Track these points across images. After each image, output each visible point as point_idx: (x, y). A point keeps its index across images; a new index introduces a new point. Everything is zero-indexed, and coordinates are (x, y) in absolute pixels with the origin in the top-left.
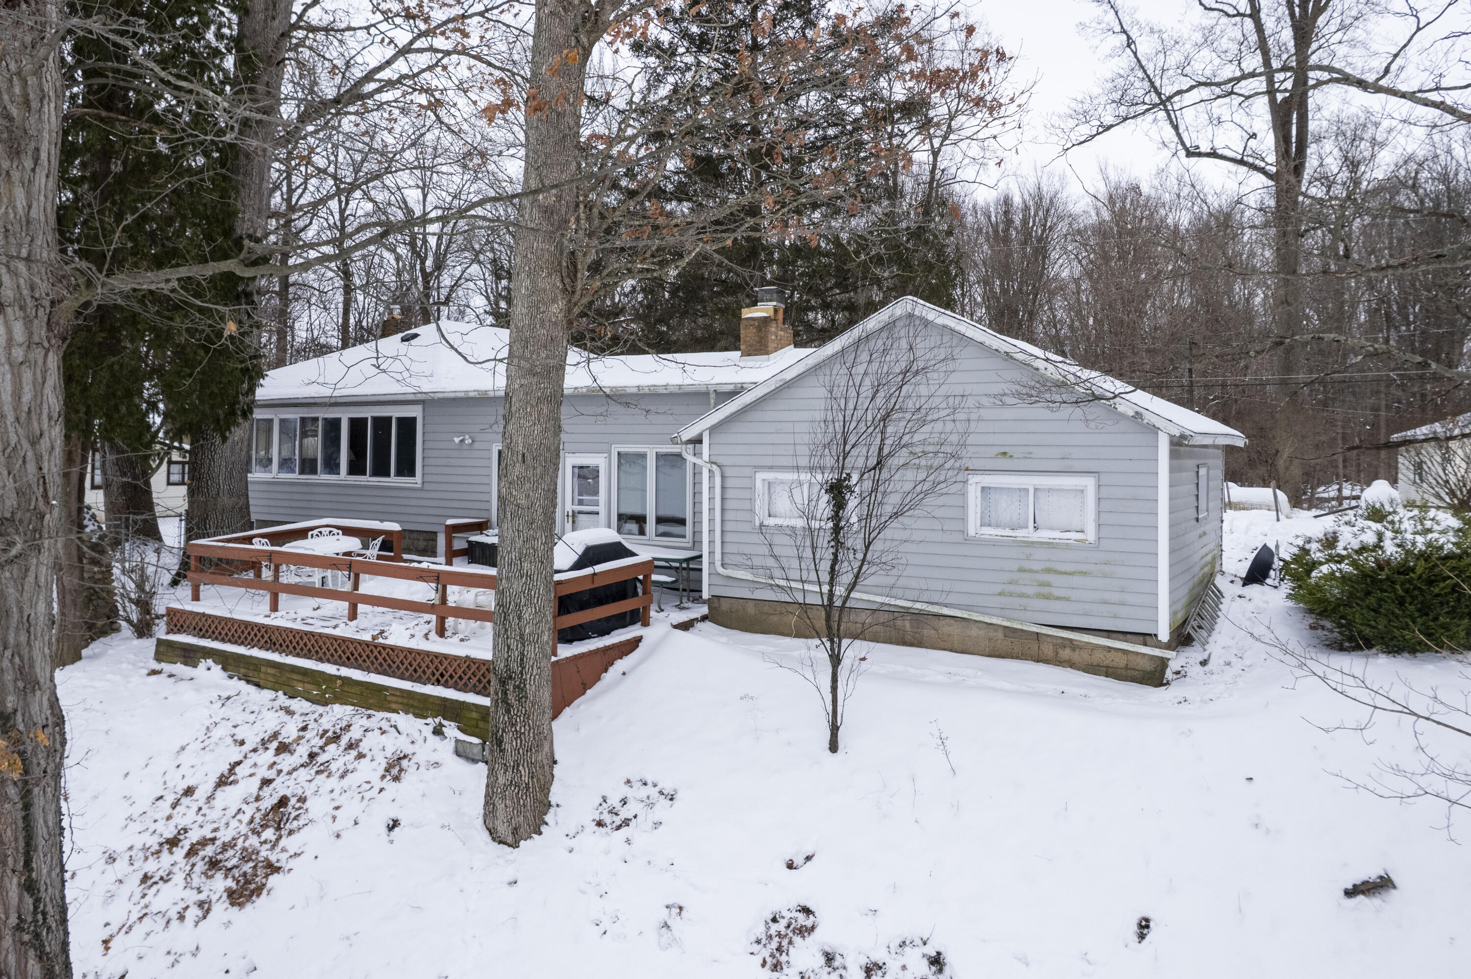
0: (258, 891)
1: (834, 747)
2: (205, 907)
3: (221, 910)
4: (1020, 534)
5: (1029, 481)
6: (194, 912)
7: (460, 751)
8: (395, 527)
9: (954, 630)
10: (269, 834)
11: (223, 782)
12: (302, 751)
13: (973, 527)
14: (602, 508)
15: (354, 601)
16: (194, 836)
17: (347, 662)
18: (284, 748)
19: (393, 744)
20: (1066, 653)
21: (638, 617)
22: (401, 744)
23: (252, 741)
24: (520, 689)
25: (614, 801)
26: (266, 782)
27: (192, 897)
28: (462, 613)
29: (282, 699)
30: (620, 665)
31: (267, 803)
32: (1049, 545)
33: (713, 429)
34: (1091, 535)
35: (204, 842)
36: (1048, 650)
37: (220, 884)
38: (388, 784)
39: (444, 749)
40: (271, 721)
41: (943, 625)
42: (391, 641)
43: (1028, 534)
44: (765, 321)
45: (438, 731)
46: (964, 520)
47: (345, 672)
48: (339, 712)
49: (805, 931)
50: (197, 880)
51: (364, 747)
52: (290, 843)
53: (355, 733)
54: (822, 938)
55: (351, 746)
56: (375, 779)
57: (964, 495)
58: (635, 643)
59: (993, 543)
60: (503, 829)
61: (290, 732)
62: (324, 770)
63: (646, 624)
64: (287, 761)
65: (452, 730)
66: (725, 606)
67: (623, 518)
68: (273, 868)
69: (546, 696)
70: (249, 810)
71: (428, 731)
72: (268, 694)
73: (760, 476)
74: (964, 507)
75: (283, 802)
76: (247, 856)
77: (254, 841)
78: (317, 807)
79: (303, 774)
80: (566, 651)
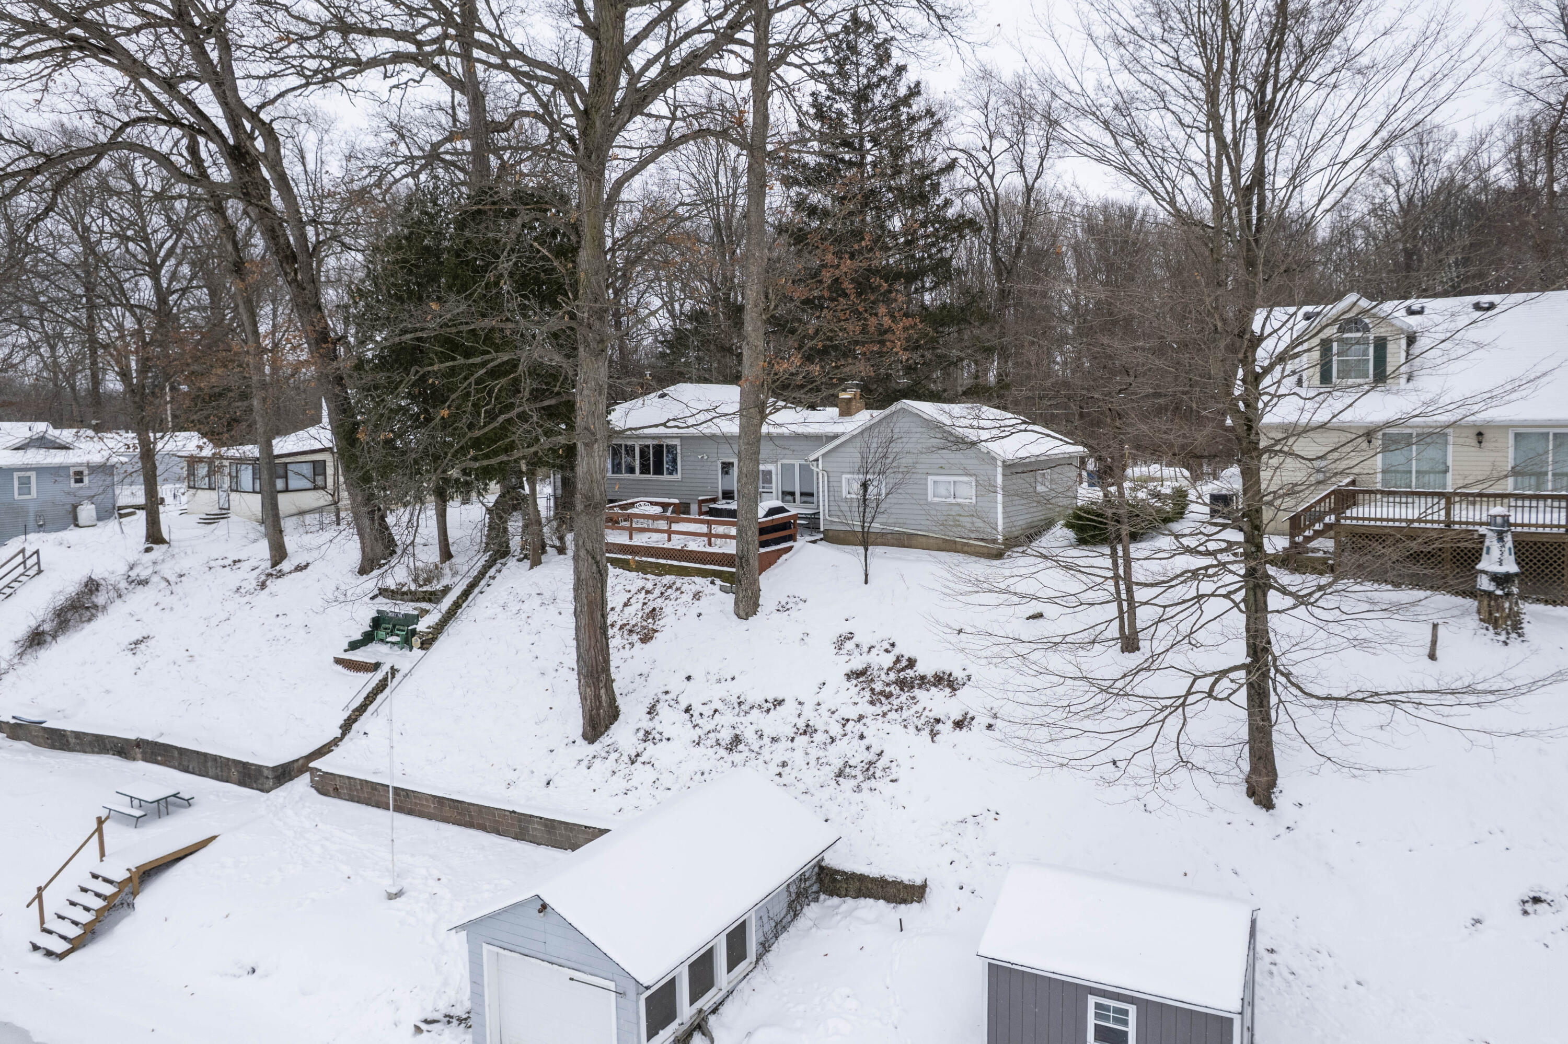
0: (652, 638)
1: (866, 582)
2: (632, 645)
3: (638, 645)
4: (948, 500)
5: (952, 479)
6: (628, 646)
7: (722, 589)
8: (677, 501)
9: (924, 540)
10: (650, 620)
11: (626, 605)
12: (657, 592)
13: (930, 497)
14: (774, 490)
15: (670, 533)
16: (619, 623)
17: (671, 558)
18: (647, 592)
19: (694, 588)
20: (966, 548)
21: (792, 538)
22: (698, 588)
23: (634, 591)
24: (747, 561)
25: (783, 603)
26: (645, 604)
27: (626, 642)
28: (718, 536)
29: (641, 575)
30: (784, 557)
31: (647, 611)
32: (958, 504)
33: (823, 455)
34: (974, 501)
35: (625, 625)
36: (959, 547)
37: (635, 637)
38: (696, 602)
39: (716, 589)
40: (640, 583)
41: (920, 539)
42: (690, 548)
43: (951, 500)
44: (850, 400)
45: (712, 583)
46: (926, 494)
47: (669, 562)
48: (668, 579)
49: (849, 639)
50: (626, 636)
51: (683, 589)
52: (661, 623)
53: (678, 585)
54: (856, 639)
55: (677, 589)
56: (690, 600)
57: (926, 484)
58: (791, 548)
59: (938, 504)
60: (742, 614)
61: (649, 586)
62: (668, 598)
63: (795, 541)
64: (651, 597)
65: (718, 582)
66: (830, 534)
67: (784, 493)
68: (656, 631)
69: (756, 564)
70: (640, 614)
71: (708, 583)
72: (635, 574)
73: (844, 476)
74: (926, 489)
75: (654, 609)
76: (644, 628)
77: (644, 623)
78: (668, 610)
79: (659, 600)
80: (762, 550)
